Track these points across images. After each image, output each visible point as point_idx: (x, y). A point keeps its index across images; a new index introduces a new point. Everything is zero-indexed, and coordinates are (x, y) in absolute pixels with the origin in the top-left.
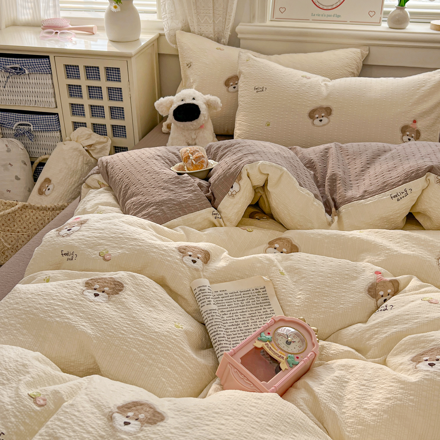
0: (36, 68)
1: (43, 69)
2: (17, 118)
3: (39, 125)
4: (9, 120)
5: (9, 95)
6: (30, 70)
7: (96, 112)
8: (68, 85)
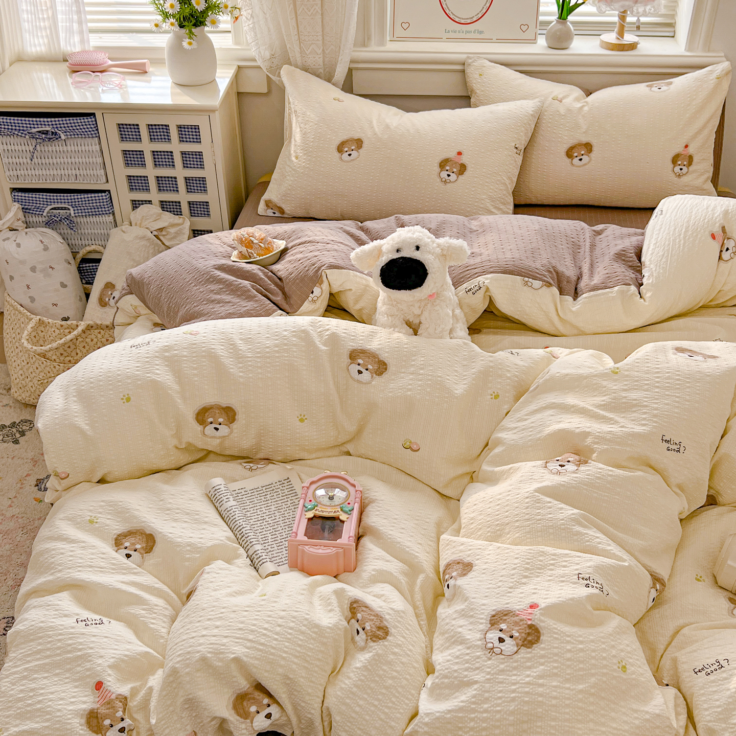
0: (77, 131)
1: (86, 132)
2: (49, 200)
3: (82, 208)
4: (37, 203)
5: (36, 169)
6: (68, 133)
7: (165, 185)
8: (124, 150)
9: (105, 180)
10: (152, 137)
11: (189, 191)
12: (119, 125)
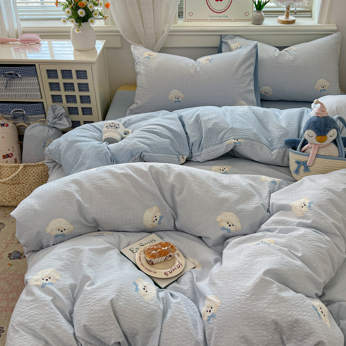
0: (26, 73)
1: (31, 74)
2: (13, 107)
3: (30, 111)
4: (7, 108)
6: (22, 74)
7: (70, 99)
8: (50, 83)
9: (40, 98)
10: (64, 76)
11: (82, 102)
12: (47, 70)
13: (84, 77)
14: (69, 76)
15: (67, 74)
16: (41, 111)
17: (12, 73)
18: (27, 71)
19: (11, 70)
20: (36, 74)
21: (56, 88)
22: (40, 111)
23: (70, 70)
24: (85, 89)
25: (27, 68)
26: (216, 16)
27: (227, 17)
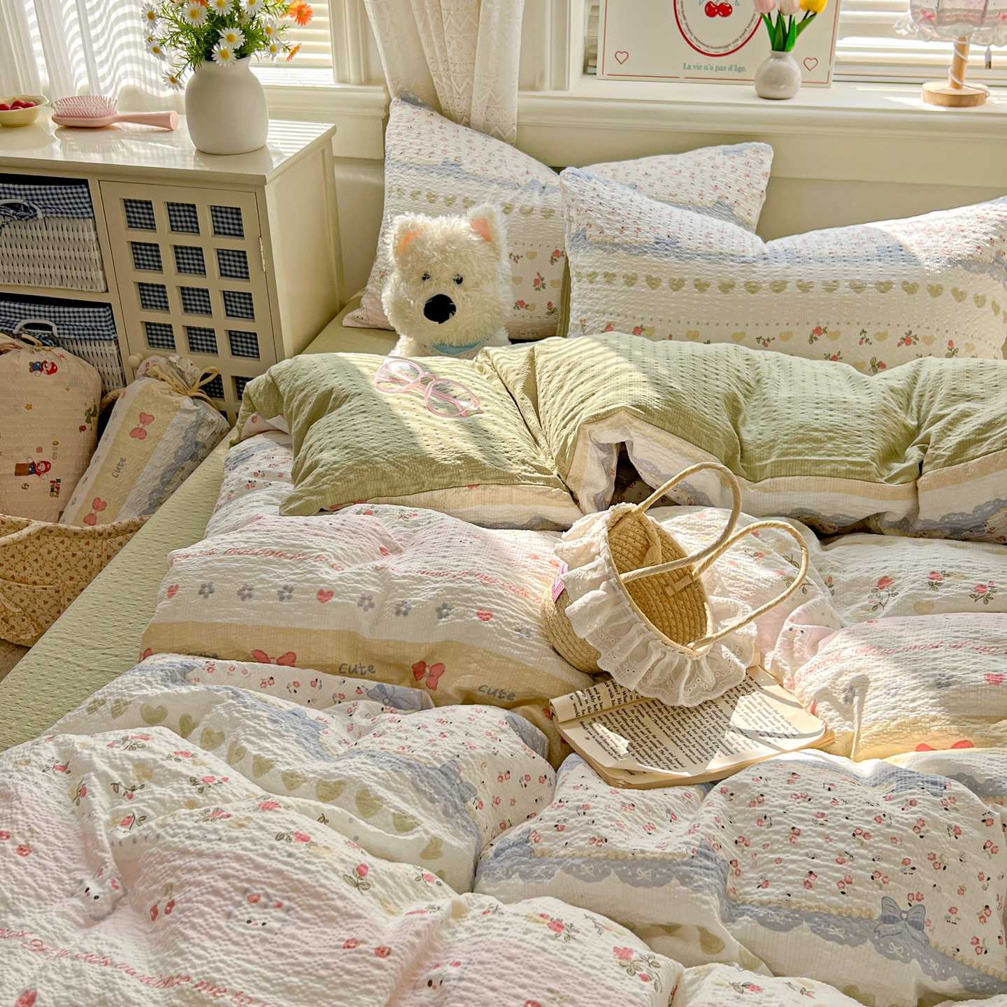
0: (60, 207)
1: (74, 209)
2: (23, 312)
3: (71, 327)
6: (48, 210)
7: (193, 303)
8: (132, 243)
9: (103, 289)
10: (174, 224)
11: (230, 314)
12: (125, 201)
13: (234, 230)
14: (189, 225)
15: (183, 219)
16: (106, 333)
17: (20, 205)
18: (64, 199)
19: (16, 194)
20: (89, 210)
21: (151, 263)
22: (101, 332)
23: (194, 206)
24: (238, 269)
25: (64, 191)
26: (706, 68)
27: (740, 70)
